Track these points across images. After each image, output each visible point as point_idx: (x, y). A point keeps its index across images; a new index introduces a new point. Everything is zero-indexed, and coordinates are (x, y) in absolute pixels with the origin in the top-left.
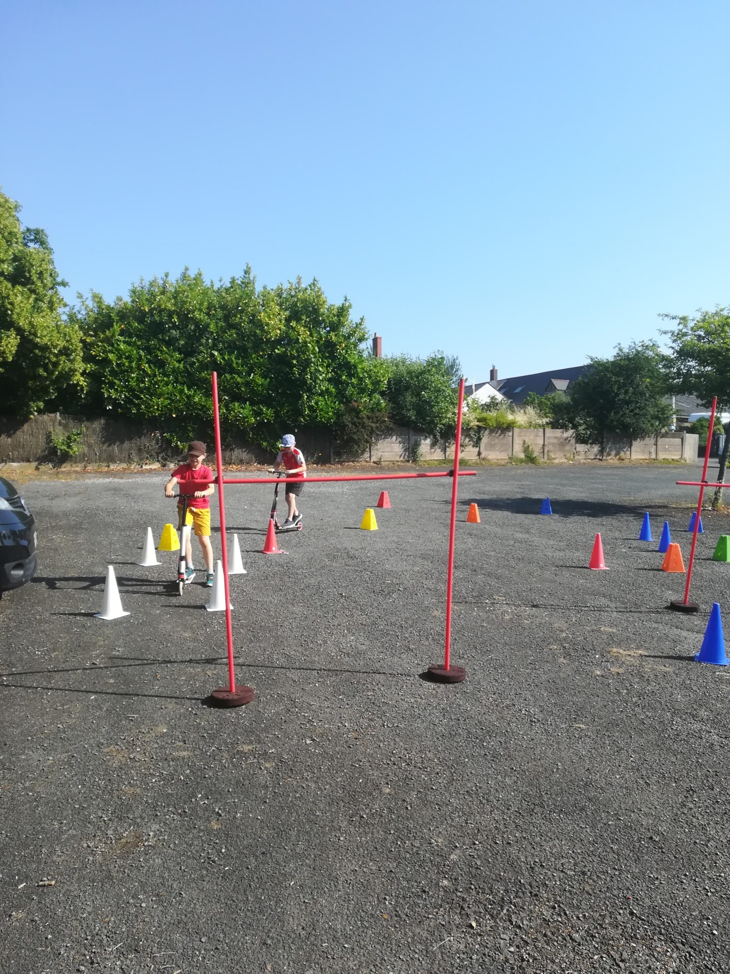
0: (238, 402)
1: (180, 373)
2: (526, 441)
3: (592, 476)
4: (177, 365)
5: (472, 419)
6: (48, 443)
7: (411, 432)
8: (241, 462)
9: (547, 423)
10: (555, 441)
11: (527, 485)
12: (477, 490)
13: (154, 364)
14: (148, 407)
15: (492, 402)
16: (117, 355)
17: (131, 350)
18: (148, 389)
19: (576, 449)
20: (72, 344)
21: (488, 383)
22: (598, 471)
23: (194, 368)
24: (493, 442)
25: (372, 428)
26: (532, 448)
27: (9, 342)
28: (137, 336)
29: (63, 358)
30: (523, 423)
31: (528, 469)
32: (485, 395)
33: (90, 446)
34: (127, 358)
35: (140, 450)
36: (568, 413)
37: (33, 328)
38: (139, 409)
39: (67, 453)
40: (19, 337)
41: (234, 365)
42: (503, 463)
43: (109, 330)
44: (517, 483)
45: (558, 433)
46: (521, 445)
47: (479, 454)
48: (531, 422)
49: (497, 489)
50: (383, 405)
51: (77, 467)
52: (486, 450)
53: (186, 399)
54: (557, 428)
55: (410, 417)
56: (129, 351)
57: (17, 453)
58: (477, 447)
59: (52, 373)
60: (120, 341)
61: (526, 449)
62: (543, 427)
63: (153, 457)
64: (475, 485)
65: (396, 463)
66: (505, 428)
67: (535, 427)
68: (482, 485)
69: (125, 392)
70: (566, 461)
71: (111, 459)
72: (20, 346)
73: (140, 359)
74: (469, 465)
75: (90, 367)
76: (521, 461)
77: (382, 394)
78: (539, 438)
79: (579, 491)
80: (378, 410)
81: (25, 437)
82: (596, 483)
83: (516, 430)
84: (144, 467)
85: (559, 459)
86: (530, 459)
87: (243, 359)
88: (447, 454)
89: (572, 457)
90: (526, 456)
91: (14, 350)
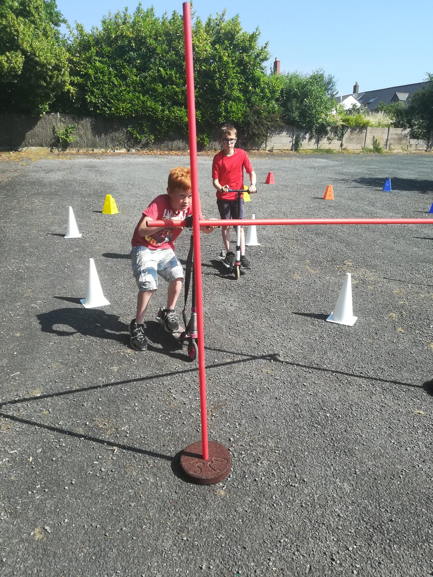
0: (176, 106)
1: (137, 84)
2: (375, 137)
3: (420, 162)
4: (135, 78)
5: (338, 120)
6: (54, 134)
7: (295, 129)
8: (179, 149)
9: (391, 124)
10: (396, 137)
11: (374, 168)
12: (338, 172)
13: (119, 78)
14: (117, 109)
15: (353, 108)
16: (94, 71)
17: (104, 67)
18: (116, 96)
19: (409, 143)
20: (61, 62)
21: (352, 95)
22: (424, 159)
23: (146, 81)
24: (352, 137)
25: (268, 126)
26: (379, 142)
27: (17, 60)
28: (108, 56)
29: (56, 72)
30: (374, 123)
31: (374, 157)
32: (349, 103)
33: (80, 136)
34: (101, 73)
35: (113, 139)
36: (407, 116)
37: (32, 49)
38: (110, 111)
39: (66, 141)
40: (24, 56)
41: (174, 79)
42: (357, 152)
43: (88, 52)
44: (367, 167)
45: (399, 131)
46: (372, 139)
47: (342, 145)
48: (380, 123)
49: (352, 171)
50: (277, 109)
51: (73, 150)
52: (346, 142)
53: (141, 103)
54: (398, 127)
55: (294, 118)
56: (103, 68)
57: (34, 140)
58: (340, 140)
59: (50, 83)
60: (96, 60)
61: (375, 143)
62: (388, 126)
63: (121, 145)
64: (336, 168)
65: (284, 151)
66: (362, 127)
67: (383, 127)
68: (342, 168)
69: (101, 98)
70: (401, 151)
71: (94, 146)
72: (25, 63)
73: (110, 73)
74: (334, 153)
75: (77, 79)
76: (370, 151)
77: (277, 100)
78: (384, 134)
79: (410, 174)
80: (273, 113)
81: (38, 129)
82: (423, 168)
83: (369, 128)
84: (116, 151)
85: (397, 149)
86: (377, 149)
87: (179, 74)
88: (319, 145)
89: (406, 149)
90: (374, 147)
91: (21, 66)
